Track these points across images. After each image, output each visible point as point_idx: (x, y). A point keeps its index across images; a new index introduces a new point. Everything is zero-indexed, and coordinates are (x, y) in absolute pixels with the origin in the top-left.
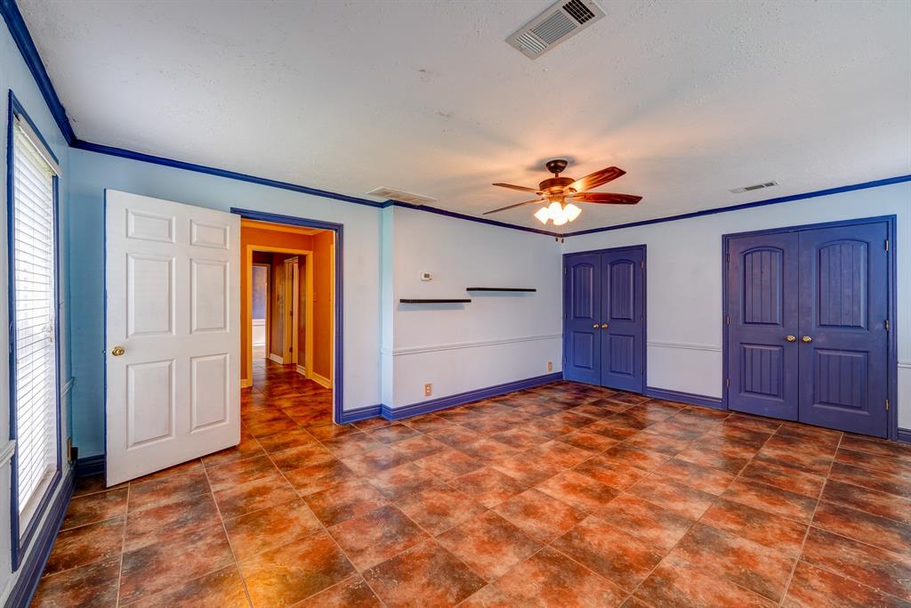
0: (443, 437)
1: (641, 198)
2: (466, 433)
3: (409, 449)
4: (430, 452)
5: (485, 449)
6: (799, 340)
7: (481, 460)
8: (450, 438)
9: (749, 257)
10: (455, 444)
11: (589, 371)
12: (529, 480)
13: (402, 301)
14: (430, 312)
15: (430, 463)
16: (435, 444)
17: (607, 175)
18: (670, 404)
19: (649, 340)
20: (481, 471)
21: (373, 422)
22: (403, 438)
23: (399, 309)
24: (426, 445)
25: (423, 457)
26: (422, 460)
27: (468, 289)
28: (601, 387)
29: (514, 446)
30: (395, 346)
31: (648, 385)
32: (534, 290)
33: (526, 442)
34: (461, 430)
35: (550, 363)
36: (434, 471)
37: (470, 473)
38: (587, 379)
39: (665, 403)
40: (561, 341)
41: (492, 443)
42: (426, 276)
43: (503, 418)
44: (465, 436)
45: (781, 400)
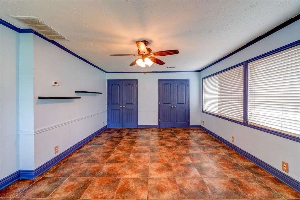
0: (82, 173)
1: (164, 63)
2: (93, 166)
3: (68, 191)
4: (84, 186)
5: (112, 169)
6: (174, 107)
7: (115, 176)
8: (87, 172)
9: (164, 86)
10: (93, 174)
11: (118, 123)
12: (143, 175)
13: (40, 98)
14: (58, 104)
15: (92, 193)
16: (82, 180)
17: (173, 52)
18: (146, 129)
19: (139, 110)
20: (121, 182)
21: (16, 185)
22: (56, 187)
23: (37, 103)
24: (77, 183)
25: (83, 192)
26: (84, 194)
27: (76, 92)
28: (123, 128)
29: (122, 163)
30: (35, 128)
31: (138, 125)
32: (101, 93)
33: (123, 158)
34: (88, 165)
35: (104, 123)
36: (99, 197)
37: (119, 186)
38: (118, 126)
39: (145, 129)
40: (106, 113)
41: (111, 165)
42: (56, 83)
43: (102, 152)
44: (94, 168)
45: (170, 123)
